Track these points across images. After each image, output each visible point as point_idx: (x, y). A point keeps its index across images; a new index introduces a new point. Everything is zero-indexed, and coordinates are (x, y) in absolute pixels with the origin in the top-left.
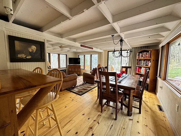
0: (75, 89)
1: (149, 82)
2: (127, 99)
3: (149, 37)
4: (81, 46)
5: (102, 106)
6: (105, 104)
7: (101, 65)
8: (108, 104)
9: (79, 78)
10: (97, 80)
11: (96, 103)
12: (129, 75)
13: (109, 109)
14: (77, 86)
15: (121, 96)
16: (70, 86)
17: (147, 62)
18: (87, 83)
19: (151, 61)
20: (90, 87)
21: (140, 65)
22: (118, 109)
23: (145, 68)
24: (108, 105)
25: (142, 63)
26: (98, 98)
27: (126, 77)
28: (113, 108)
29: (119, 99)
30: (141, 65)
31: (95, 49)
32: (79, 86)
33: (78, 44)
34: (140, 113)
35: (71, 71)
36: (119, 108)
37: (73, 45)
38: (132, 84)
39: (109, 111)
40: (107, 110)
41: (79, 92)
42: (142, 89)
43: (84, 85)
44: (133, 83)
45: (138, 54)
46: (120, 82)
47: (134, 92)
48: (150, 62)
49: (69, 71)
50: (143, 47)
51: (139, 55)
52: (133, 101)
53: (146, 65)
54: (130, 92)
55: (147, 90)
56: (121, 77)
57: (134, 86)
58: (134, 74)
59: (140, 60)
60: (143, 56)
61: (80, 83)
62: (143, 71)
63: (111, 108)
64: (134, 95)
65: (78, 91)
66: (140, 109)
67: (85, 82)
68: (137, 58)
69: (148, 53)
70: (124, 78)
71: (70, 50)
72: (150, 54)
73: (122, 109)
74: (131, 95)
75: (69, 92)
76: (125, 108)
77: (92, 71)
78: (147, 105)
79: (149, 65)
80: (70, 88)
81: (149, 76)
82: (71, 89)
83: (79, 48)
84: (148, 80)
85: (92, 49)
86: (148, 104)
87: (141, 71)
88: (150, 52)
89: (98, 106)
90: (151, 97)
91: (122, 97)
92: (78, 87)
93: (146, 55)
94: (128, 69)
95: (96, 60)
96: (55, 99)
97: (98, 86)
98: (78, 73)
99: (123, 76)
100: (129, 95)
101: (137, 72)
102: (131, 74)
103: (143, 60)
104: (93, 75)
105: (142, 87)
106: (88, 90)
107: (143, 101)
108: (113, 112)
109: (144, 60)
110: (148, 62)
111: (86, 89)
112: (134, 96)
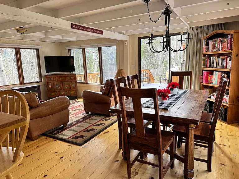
0: (65, 132)
1: (228, 102)
2: (183, 144)
3: (228, 4)
4: (73, 26)
5: (130, 165)
6: (136, 159)
7: (124, 71)
8: (142, 159)
9: (73, 105)
10: (116, 106)
11: (116, 160)
12: (186, 91)
13: (146, 169)
14: (71, 125)
15: (170, 140)
16: (52, 126)
17: (225, 61)
18: (93, 114)
19: (232, 56)
20: (101, 124)
21: (210, 67)
22: (164, 168)
23: (220, 74)
24: (143, 162)
25: (213, 63)
26: (120, 148)
27: (180, 96)
28: (153, 167)
29: (164, 146)
30: (213, 67)
31: (107, 34)
32: (76, 124)
33: (63, 23)
34: (209, 170)
35: (54, 90)
36: (167, 165)
37: (51, 24)
38: (193, 111)
39: (145, 174)
40: (140, 171)
41: (76, 138)
42: (213, 119)
43: (87, 121)
44: (195, 110)
45: (205, 43)
46: (166, 108)
47: (196, 127)
48: (230, 60)
49: (48, 90)
50: (215, 26)
51: (207, 44)
52: (196, 147)
53: (223, 67)
54: (188, 130)
55: (225, 120)
56: (168, 97)
57: (196, 117)
58: (197, 88)
59: (210, 56)
60: (217, 46)
61: (78, 116)
62: (215, 80)
63: (150, 167)
64: (196, 133)
65: (74, 136)
66: (209, 162)
67: (89, 113)
68: (204, 51)
69: (225, 40)
70: (174, 98)
71: (44, 37)
72: (229, 41)
73: (172, 166)
74: (190, 136)
75: (51, 139)
76: (180, 164)
77: (104, 86)
78: (224, 153)
79: (229, 67)
80: (54, 131)
81: (228, 90)
82: (56, 132)
83: (68, 32)
84: (226, 98)
85: (101, 33)
86: (226, 149)
87: (213, 80)
88: (229, 37)
89: (121, 166)
90: (232, 133)
91: (172, 141)
92: (74, 125)
93: (221, 45)
94: (186, 78)
95: (112, 60)
96: (14, 164)
97: (119, 120)
98: (72, 92)
99: (174, 95)
100: (187, 135)
101: (204, 83)
102: (190, 89)
103: (216, 55)
104: (108, 95)
105: (213, 116)
106: (96, 132)
107: (216, 144)
108: (154, 175)
109: (219, 55)
110: (225, 59)
111: (92, 130)
112: (196, 137)
